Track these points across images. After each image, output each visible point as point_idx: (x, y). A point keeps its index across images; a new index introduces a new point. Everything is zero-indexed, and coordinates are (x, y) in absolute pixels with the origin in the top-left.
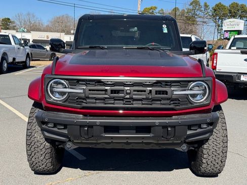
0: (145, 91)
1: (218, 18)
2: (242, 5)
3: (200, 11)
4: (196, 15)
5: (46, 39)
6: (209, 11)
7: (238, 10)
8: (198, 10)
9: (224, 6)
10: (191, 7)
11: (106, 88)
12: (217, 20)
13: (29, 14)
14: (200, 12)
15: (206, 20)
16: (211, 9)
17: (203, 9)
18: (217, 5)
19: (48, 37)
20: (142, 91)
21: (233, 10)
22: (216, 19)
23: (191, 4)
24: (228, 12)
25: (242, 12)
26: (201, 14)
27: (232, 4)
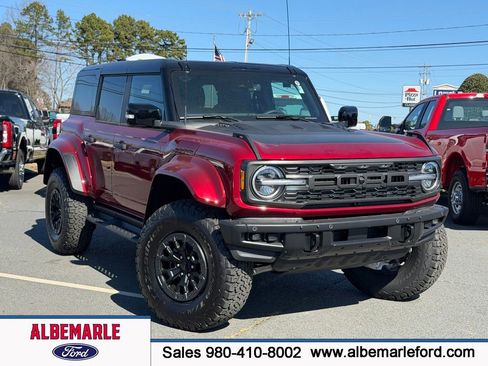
0: (379, 178)
1: (90, 47)
2: (141, 22)
3: (50, 30)
4: (41, 39)
6: (70, 31)
7: (134, 34)
8: (44, 26)
9: (103, 23)
10: (26, 19)
11: (336, 175)
12: (90, 54)
14: (50, 33)
15: (64, 50)
16: (73, 26)
17: (55, 25)
18: (87, 19)
20: (375, 178)
21: (122, 33)
22: (86, 50)
23: (27, 11)
24: (112, 36)
25: (142, 39)
26: (52, 38)
27: (120, 18)
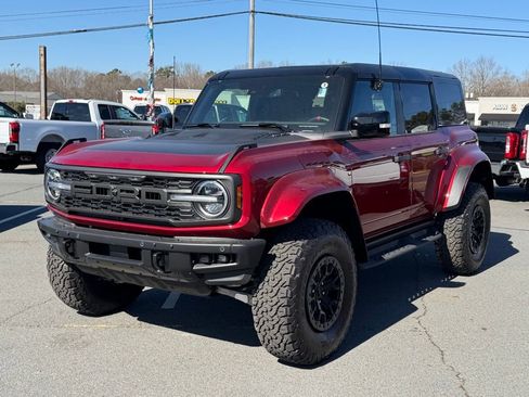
5: (509, 112)
11: (92, 184)
13: (482, 61)
19: (514, 108)
20: (128, 192)
